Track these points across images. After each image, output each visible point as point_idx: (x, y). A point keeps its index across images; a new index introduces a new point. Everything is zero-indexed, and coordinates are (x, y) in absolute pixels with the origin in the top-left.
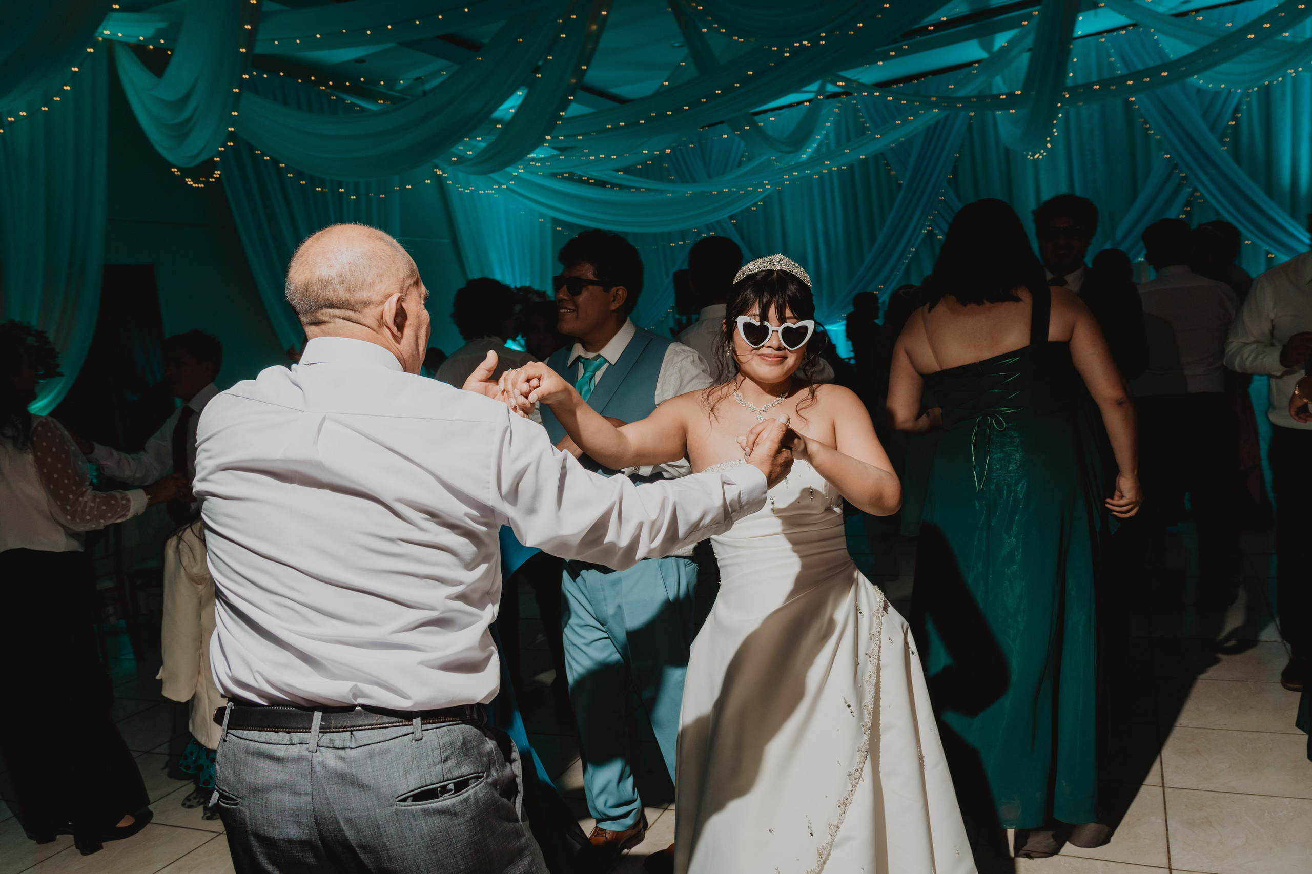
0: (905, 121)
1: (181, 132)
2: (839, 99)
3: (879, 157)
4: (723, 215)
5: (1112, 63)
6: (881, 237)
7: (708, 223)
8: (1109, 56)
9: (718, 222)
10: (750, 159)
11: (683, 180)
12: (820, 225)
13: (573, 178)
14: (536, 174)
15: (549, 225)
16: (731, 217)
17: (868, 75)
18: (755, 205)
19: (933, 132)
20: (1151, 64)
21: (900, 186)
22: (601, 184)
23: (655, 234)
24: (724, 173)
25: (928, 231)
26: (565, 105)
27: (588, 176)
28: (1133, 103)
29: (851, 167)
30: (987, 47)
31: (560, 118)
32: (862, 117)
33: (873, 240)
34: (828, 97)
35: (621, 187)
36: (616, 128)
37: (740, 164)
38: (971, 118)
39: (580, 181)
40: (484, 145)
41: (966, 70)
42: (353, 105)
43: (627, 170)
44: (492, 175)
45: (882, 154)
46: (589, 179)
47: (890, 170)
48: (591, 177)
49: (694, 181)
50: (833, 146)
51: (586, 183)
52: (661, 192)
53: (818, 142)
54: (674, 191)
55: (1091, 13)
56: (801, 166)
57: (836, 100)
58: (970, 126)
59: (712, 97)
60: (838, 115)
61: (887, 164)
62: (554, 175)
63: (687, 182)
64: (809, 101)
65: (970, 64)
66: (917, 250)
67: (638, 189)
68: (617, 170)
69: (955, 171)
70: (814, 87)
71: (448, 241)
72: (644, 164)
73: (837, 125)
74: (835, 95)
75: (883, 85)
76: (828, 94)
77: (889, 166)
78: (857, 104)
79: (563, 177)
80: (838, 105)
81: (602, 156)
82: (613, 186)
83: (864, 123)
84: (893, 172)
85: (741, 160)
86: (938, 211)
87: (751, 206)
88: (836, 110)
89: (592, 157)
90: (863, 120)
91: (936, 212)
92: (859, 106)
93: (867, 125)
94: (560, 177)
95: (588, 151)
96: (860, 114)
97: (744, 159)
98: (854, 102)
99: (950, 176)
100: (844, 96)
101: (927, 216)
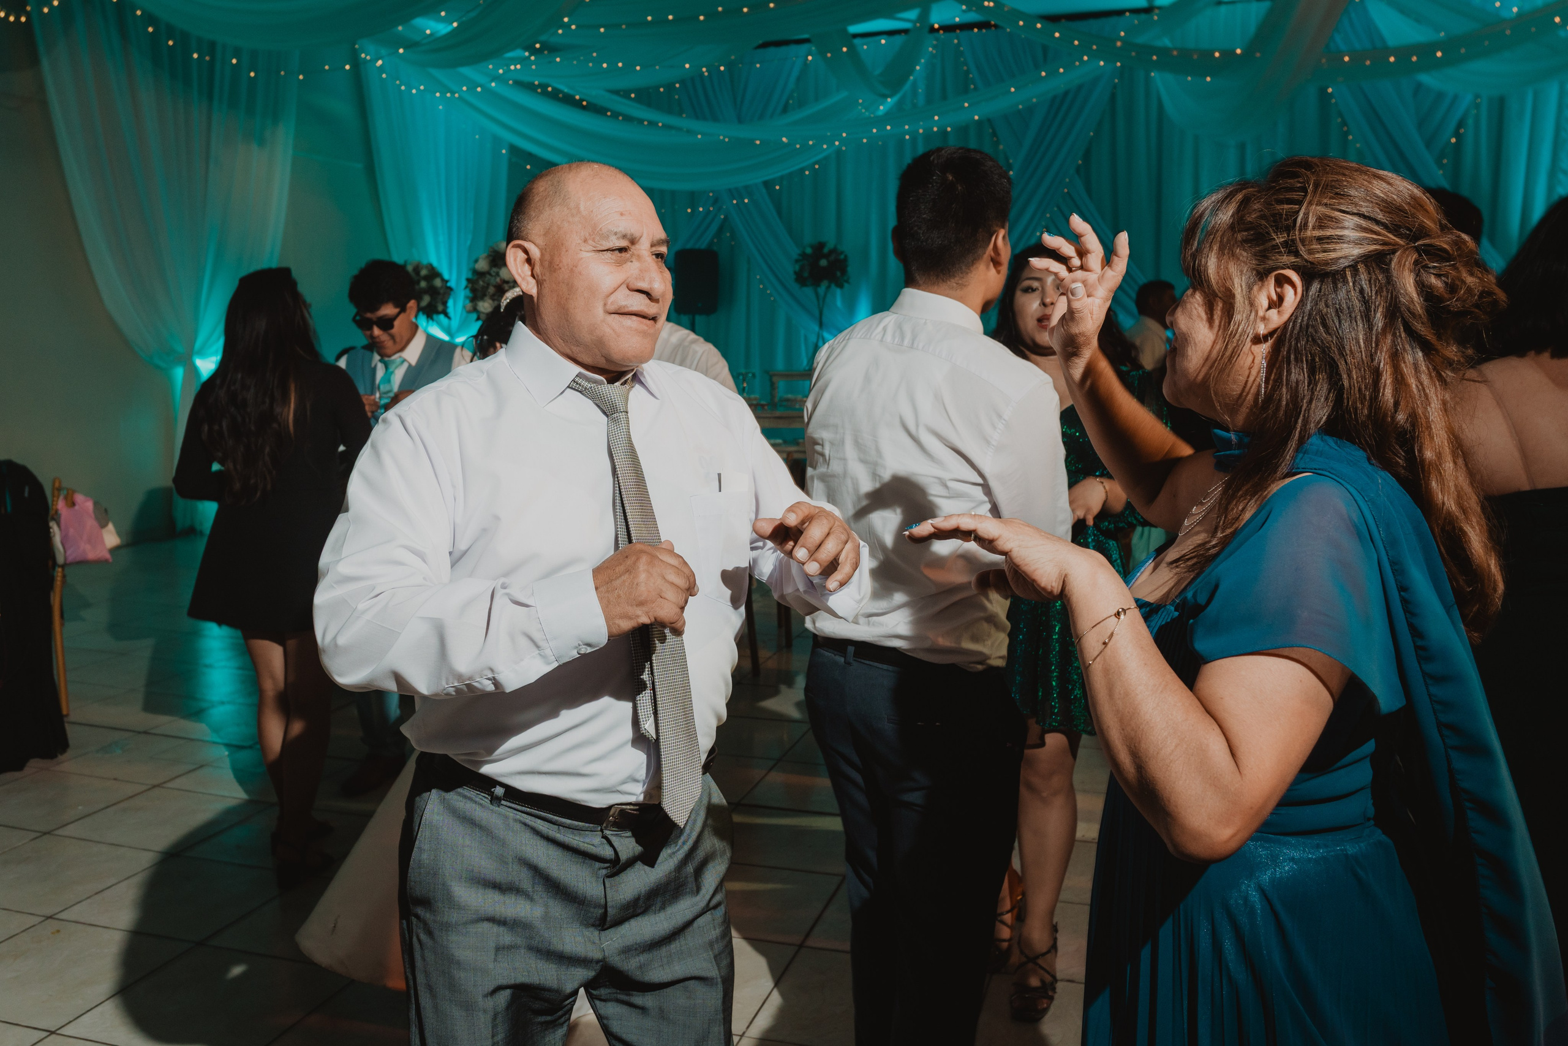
0: (1053, 73)
2: (936, 35)
4: (756, 178)
7: (743, 184)
10: (801, 104)
13: (559, 96)
18: (811, 167)
22: (597, 109)
24: (760, 119)
27: (582, 95)
28: (1330, 95)
32: (965, 64)
35: (628, 119)
36: (660, 22)
37: (785, 110)
38: (1115, 86)
39: (568, 100)
41: (1113, 20)
45: (989, 120)
46: (581, 100)
47: (997, 143)
48: (587, 97)
50: (921, 100)
51: (577, 104)
53: (903, 91)
54: (702, 131)
56: (881, 120)
58: (1113, 97)
60: (933, 56)
61: (994, 134)
62: (530, 87)
64: (905, 31)
65: (1120, 13)
67: (652, 124)
69: (1087, 156)
70: (913, 14)
71: (360, 165)
72: (670, 87)
73: (931, 70)
77: (997, 138)
78: (959, 44)
79: (544, 93)
80: (935, 42)
81: (620, 65)
82: (615, 115)
83: (968, 72)
84: (1001, 147)
85: (787, 103)
86: (1059, 208)
87: (802, 170)
88: (930, 49)
89: (605, 65)
90: (965, 68)
91: (1056, 209)
92: (961, 48)
93: (971, 76)
94: (539, 90)
95: (595, 54)
96: (962, 60)
97: (791, 103)
98: (956, 42)
99: (1080, 162)
100: (941, 32)
101: (1044, 212)
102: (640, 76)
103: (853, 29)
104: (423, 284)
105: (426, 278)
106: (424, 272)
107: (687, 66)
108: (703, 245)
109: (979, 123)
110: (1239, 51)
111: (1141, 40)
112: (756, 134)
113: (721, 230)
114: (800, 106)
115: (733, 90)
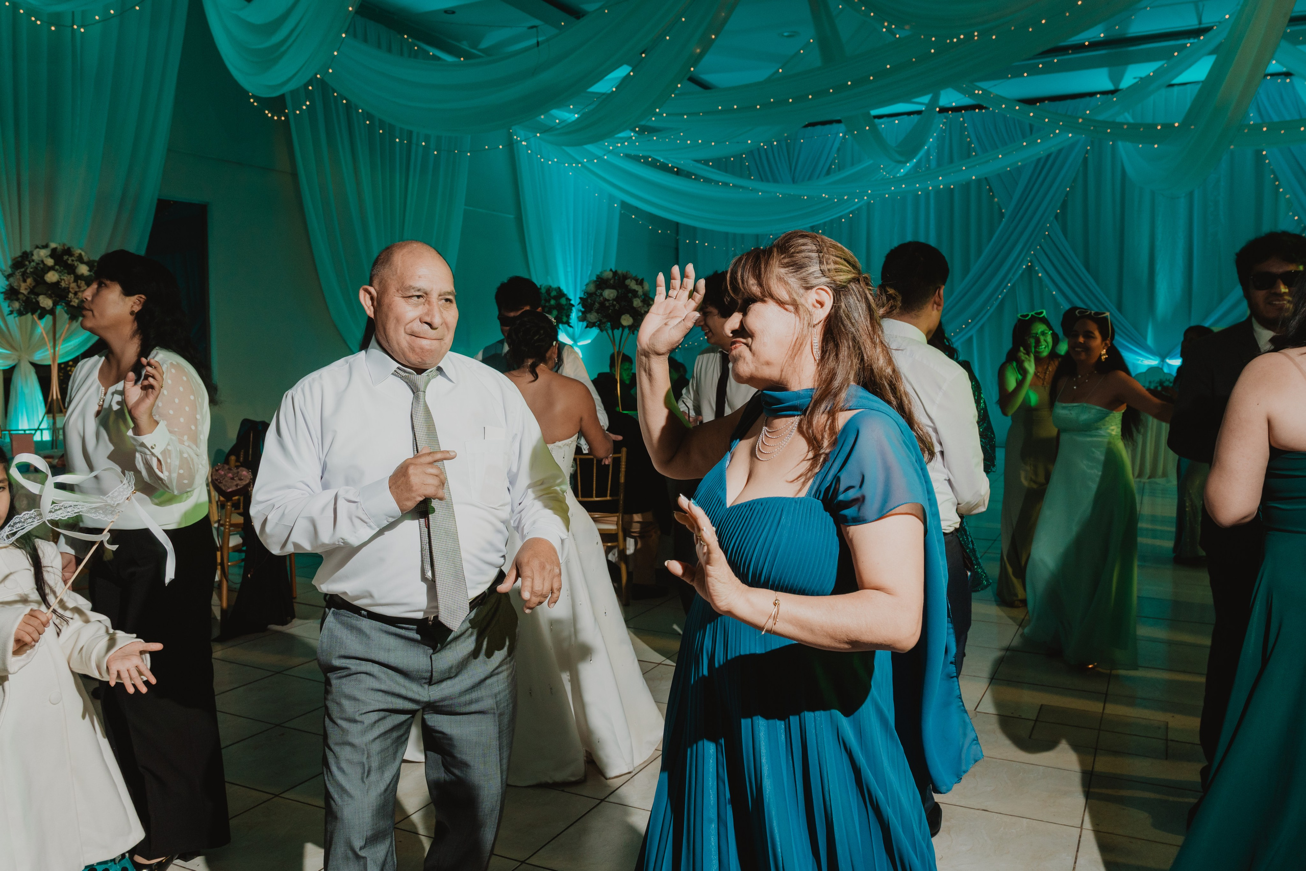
2: (946, 114)
3: (982, 181)
4: (806, 224)
10: (840, 168)
11: (766, 181)
13: (657, 164)
14: (618, 155)
15: (618, 211)
18: (845, 216)
19: (1045, 162)
20: (1288, 118)
21: (1002, 215)
22: (684, 174)
24: (810, 179)
25: (1028, 267)
27: (674, 164)
28: (1265, 157)
30: (1116, 78)
31: (675, 90)
32: (968, 136)
35: (707, 181)
36: (728, 111)
37: (828, 172)
38: (1087, 151)
39: (664, 168)
41: (1087, 100)
45: (986, 178)
46: (673, 167)
47: (993, 197)
50: (933, 164)
51: (670, 170)
52: (750, 190)
53: (918, 158)
54: (762, 190)
56: (899, 181)
57: (943, 115)
58: (1085, 160)
59: (841, 87)
60: (944, 131)
61: (991, 190)
62: (636, 158)
64: (919, 113)
65: (1092, 94)
66: (1013, 286)
67: (726, 184)
69: (1064, 206)
70: (926, 99)
71: (512, 216)
72: (738, 157)
73: (941, 143)
77: (993, 193)
78: (964, 122)
79: (646, 163)
80: (945, 120)
81: (700, 141)
82: (698, 178)
83: (970, 143)
84: (996, 199)
85: (830, 167)
86: (1041, 246)
87: (840, 218)
88: (941, 126)
89: (689, 142)
90: (969, 139)
91: (1038, 247)
92: (966, 125)
93: (973, 145)
94: (642, 161)
95: (682, 134)
96: (966, 133)
97: (833, 167)
98: (961, 119)
99: (1059, 211)
100: (950, 112)
101: (1029, 250)
102: (715, 150)
103: (874, 112)
104: (553, 302)
105: (555, 298)
106: (553, 294)
107: (749, 142)
109: (978, 181)
110: (1176, 125)
111: (1101, 117)
112: (803, 191)
114: (839, 170)
115: (789, 158)
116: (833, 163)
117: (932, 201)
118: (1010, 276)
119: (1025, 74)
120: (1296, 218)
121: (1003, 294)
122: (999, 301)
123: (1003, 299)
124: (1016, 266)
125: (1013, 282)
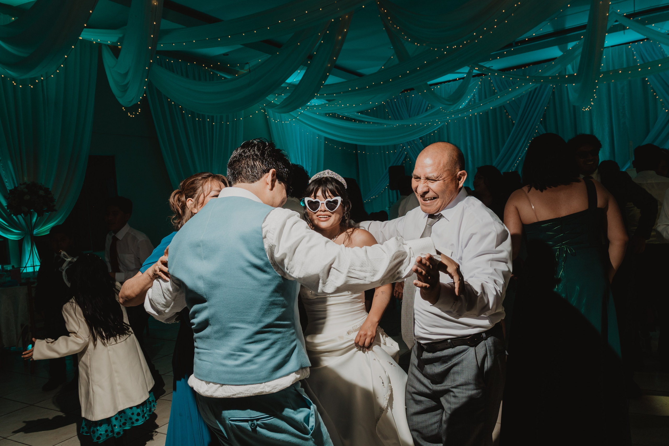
0: (514, 89)
1: (125, 88)
2: (481, 77)
3: (502, 107)
4: (416, 137)
5: (636, 60)
6: (502, 152)
7: (408, 141)
8: (634, 55)
9: (414, 141)
10: (432, 107)
11: (396, 118)
12: (469, 144)
13: (334, 116)
14: (315, 113)
15: (322, 141)
16: (421, 138)
17: (496, 64)
18: (434, 132)
19: (532, 95)
20: (656, 59)
21: (514, 124)
22: (348, 119)
23: (380, 146)
24: (418, 115)
26: (325, 78)
27: (343, 115)
28: (647, 81)
29: (487, 113)
30: (563, 50)
31: (322, 84)
32: (493, 86)
33: (498, 152)
34: (474, 76)
35: (360, 121)
36: (354, 90)
37: (427, 110)
38: (554, 88)
39: (338, 118)
40: (285, 97)
42: (221, 77)
43: (362, 112)
44: (291, 113)
46: (343, 117)
47: (508, 115)
48: (345, 116)
49: (402, 119)
50: (477, 101)
51: (341, 119)
52: (381, 124)
53: (468, 100)
55: (622, 32)
56: (457, 112)
57: (480, 78)
58: (553, 92)
59: (404, 74)
60: (481, 85)
61: (507, 112)
62: (324, 115)
63: (398, 119)
64: (463, 78)
67: (369, 122)
68: (358, 112)
69: (544, 117)
70: (466, 70)
72: (371, 109)
73: (480, 91)
74: (478, 75)
75: (503, 70)
76: (473, 74)
78: (491, 80)
79: (329, 116)
80: (481, 80)
81: (348, 105)
82: (356, 120)
83: (495, 90)
84: (510, 117)
87: (430, 134)
88: (479, 83)
89: (343, 105)
90: (494, 88)
92: (492, 81)
93: (496, 91)
94: (327, 115)
95: (340, 102)
96: (492, 85)
97: (428, 108)
98: (489, 78)
99: (542, 119)
100: (483, 76)
101: (528, 141)
103: (429, 83)
108: (399, 164)
109: (494, 110)
110: (575, 74)
112: (413, 122)
113: (406, 158)
114: (431, 109)
115: (407, 106)
116: (428, 106)
117: (478, 120)
118: (520, 154)
119: (498, 58)
120: (667, 111)
121: (517, 164)
122: (515, 167)
123: (517, 166)
124: (522, 149)
125: (521, 157)
